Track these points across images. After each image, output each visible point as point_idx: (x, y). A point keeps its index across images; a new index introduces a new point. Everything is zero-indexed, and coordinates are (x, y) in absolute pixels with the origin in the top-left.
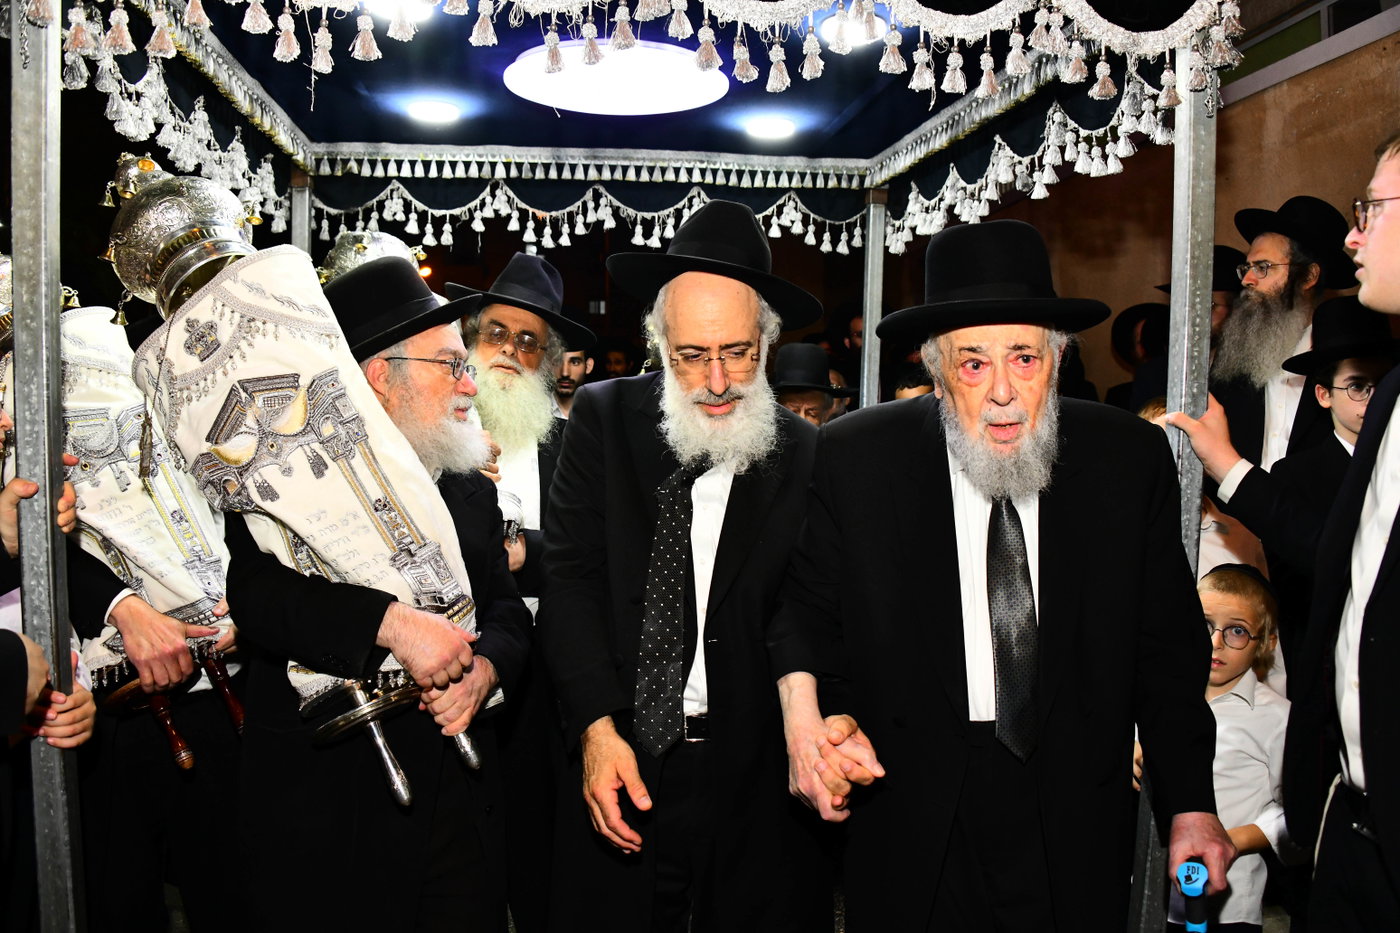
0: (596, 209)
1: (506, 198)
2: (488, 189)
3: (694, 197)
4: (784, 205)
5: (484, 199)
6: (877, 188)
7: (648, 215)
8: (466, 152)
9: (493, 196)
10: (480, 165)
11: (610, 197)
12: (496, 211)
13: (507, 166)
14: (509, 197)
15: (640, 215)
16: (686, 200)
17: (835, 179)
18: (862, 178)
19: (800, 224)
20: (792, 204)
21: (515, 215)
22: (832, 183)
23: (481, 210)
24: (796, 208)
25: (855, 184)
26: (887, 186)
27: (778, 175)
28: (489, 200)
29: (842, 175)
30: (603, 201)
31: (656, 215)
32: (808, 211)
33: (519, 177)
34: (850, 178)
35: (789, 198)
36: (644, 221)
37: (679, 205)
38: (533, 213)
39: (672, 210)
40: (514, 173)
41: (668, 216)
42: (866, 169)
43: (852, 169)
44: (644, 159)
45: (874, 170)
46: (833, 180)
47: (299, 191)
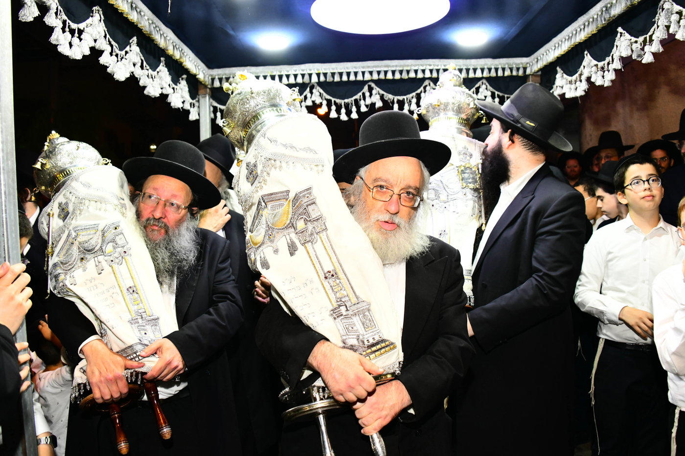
0: (371, 95)
1: (319, 94)
2: (308, 89)
3: (426, 86)
4: (479, 87)
5: (306, 95)
6: (534, 75)
7: (401, 98)
8: (295, 69)
9: (311, 93)
10: (303, 75)
11: (378, 89)
12: (313, 102)
13: (318, 75)
14: (320, 93)
15: (396, 98)
16: (422, 88)
17: (509, 70)
18: (525, 69)
19: (490, 98)
20: (484, 87)
21: (325, 103)
22: (507, 73)
23: (305, 101)
24: (487, 89)
25: (521, 73)
26: (540, 73)
27: (475, 70)
28: (309, 95)
29: (513, 68)
30: (374, 92)
31: (405, 97)
32: (494, 91)
33: (326, 81)
34: (518, 69)
35: (482, 83)
36: (399, 101)
37: (418, 91)
38: (335, 101)
39: (414, 94)
40: (322, 79)
41: (412, 97)
42: (527, 63)
43: (519, 64)
44: (396, 66)
45: (531, 64)
46: (507, 71)
47: (203, 97)
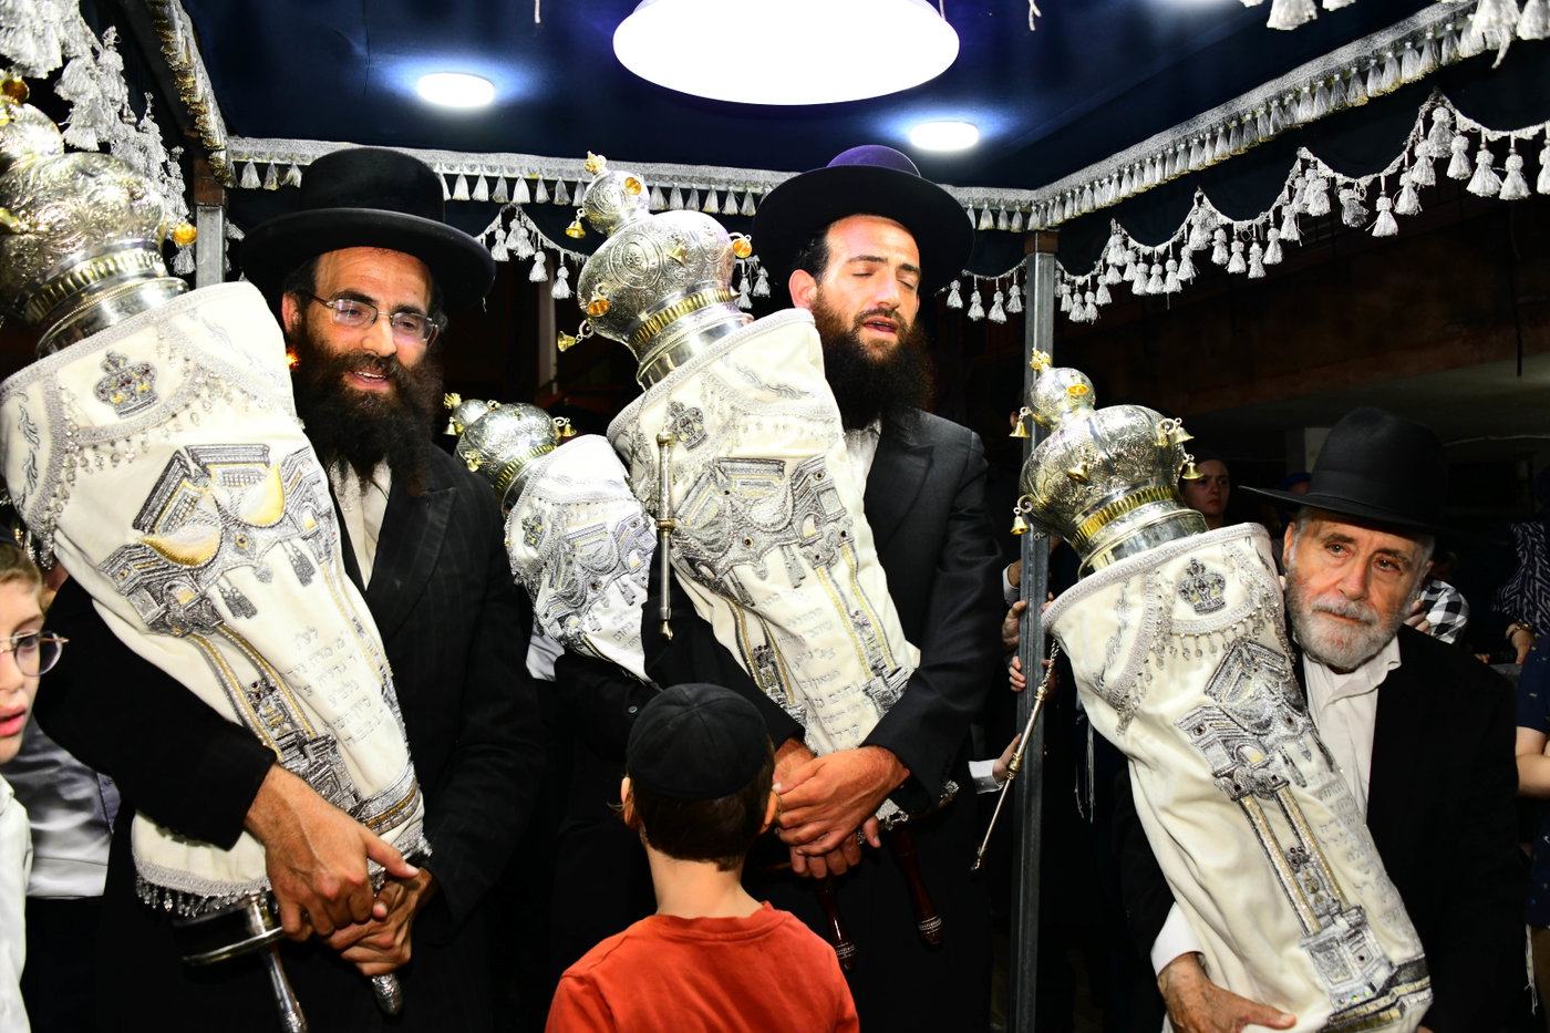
1: (526, 234)
2: (499, 219)
5: (493, 234)
6: (1046, 233)
8: (471, 162)
9: (507, 230)
10: (492, 182)
12: (511, 252)
13: (532, 184)
14: (530, 232)
17: (991, 217)
18: (1026, 216)
21: (540, 257)
22: (987, 222)
25: (1016, 225)
26: (1058, 229)
28: (500, 234)
29: (999, 211)
33: (550, 203)
34: (1010, 216)
38: (566, 256)
40: (542, 195)
42: (1031, 204)
43: (1014, 204)
44: (728, 182)
45: (1042, 206)
46: (986, 216)
47: (207, 212)
